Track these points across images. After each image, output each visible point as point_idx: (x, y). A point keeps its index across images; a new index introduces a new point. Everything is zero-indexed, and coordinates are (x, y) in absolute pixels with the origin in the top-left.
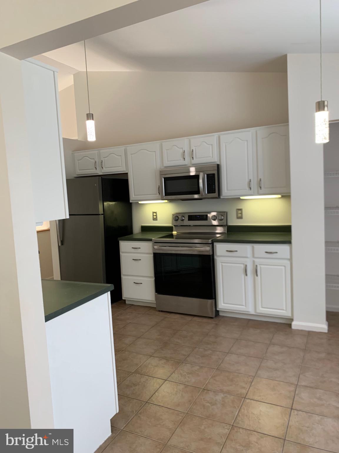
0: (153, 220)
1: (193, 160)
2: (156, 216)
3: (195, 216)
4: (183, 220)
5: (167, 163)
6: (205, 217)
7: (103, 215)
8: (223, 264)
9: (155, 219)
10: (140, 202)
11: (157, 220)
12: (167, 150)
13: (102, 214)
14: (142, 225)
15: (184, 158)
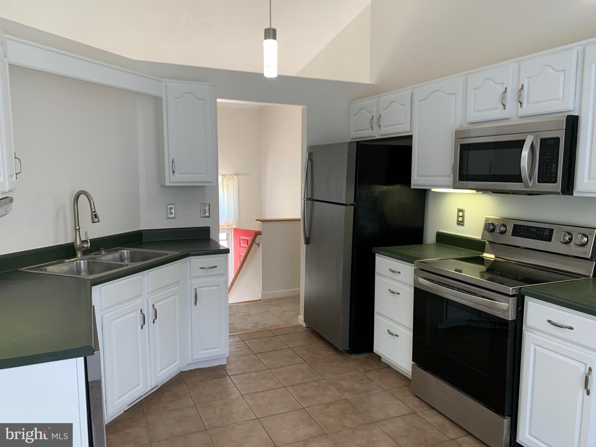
0: (458, 224)
1: (521, 107)
2: (463, 217)
3: (526, 228)
4: (503, 233)
5: (473, 117)
6: (546, 233)
7: (353, 207)
8: (538, 348)
9: (461, 223)
10: (433, 190)
11: (463, 225)
12: (475, 89)
13: (351, 205)
14: (440, 231)
15: (504, 105)
